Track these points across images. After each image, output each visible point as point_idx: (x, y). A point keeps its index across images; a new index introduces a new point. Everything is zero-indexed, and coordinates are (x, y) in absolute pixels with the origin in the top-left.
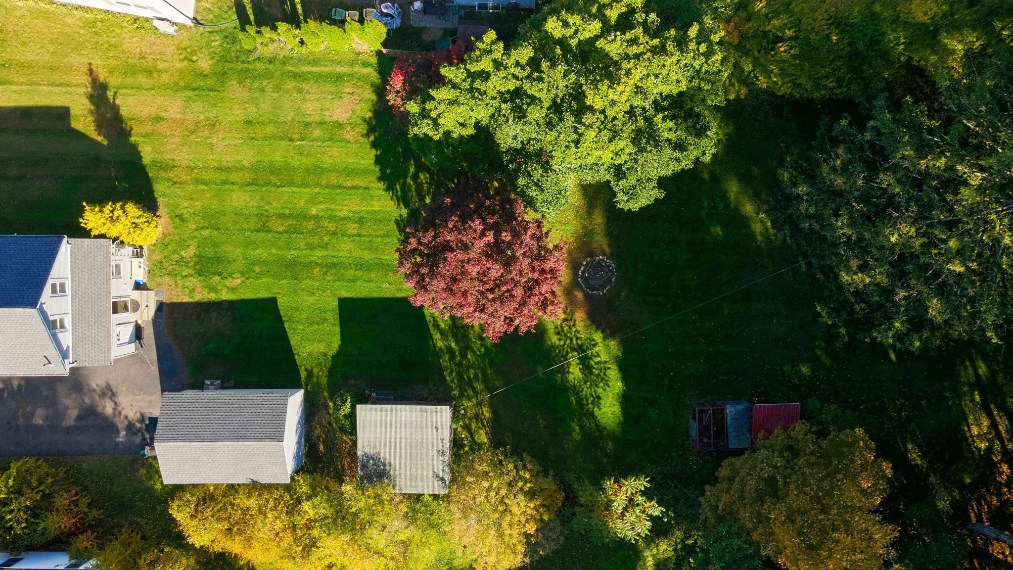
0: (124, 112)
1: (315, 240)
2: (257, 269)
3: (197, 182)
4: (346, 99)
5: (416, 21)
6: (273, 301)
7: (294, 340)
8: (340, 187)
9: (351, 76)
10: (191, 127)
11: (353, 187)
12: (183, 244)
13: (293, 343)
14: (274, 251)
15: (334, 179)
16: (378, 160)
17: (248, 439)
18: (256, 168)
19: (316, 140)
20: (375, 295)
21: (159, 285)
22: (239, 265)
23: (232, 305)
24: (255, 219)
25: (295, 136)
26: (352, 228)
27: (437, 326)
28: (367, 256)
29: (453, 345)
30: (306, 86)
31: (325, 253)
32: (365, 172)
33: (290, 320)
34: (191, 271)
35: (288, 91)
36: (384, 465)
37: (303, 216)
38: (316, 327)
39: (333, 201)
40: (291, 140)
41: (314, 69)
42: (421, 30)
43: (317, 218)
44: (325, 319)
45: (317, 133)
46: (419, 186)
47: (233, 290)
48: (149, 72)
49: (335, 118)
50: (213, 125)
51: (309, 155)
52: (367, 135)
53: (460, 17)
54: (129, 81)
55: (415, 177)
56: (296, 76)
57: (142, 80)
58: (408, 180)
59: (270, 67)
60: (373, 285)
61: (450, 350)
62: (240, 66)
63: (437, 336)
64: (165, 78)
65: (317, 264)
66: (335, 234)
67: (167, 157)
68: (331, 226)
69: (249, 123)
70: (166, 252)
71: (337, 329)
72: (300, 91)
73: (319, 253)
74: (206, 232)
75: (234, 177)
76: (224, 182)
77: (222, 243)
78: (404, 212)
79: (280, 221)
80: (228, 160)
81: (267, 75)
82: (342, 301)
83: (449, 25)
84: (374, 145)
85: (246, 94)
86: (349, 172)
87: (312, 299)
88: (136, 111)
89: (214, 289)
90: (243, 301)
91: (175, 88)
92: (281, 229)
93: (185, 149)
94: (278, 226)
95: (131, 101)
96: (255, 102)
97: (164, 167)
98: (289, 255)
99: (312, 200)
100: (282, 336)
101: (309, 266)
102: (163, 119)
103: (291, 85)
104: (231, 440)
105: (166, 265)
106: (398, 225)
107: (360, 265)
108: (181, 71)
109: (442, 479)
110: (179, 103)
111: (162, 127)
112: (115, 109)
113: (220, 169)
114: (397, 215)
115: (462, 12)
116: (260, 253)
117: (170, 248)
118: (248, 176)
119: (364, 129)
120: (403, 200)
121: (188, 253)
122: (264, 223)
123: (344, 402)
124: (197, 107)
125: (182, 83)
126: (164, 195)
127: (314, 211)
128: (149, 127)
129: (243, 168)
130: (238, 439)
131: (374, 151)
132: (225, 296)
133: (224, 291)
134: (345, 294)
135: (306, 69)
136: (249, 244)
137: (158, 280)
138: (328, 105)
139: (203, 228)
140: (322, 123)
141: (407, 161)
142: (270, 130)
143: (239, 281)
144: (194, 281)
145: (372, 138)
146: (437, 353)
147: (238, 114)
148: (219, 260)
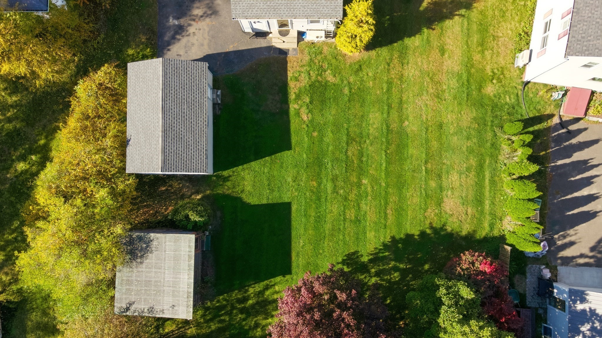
0: (448, 23)
1: (340, 183)
2: (315, 134)
3: (390, 83)
4: (461, 209)
5: (531, 269)
6: (288, 147)
7: (255, 165)
8: (386, 203)
9: (482, 212)
10: (436, 78)
11: (386, 214)
12: (336, 71)
13: (253, 163)
14: (331, 148)
15: (393, 199)
16: (409, 237)
17: (164, 140)
18: (402, 133)
19: (426, 184)
20: (294, 233)
21: (302, 52)
22: (319, 119)
23: (286, 112)
24: (358, 131)
25: (429, 166)
26: (351, 214)
27: (267, 288)
28: (328, 226)
29: (250, 302)
30: (473, 174)
31: (329, 190)
32: (399, 225)
33: (272, 162)
34: (313, 78)
35: (467, 159)
37: (361, 171)
38: (266, 183)
39: (374, 199)
40: (426, 162)
41: (487, 181)
42: (523, 273)
43: (359, 185)
44: (273, 191)
45: (433, 184)
46: (388, 272)
47: (298, 114)
48: (482, 44)
49: (445, 199)
50: (438, 97)
51: (413, 177)
52: (431, 227)
53: (537, 309)
54: (475, 27)
55: (396, 269)
56: (481, 166)
57: (475, 38)
58: (393, 263)
59: (489, 144)
60: (302, 231)
61: (245, 299)
62: (489, 119)
63: (259, 287)
64: (477, 57)
65: (320, 184)
66: (346, 199)
67: (411, 59)
68: (352, 196)
69: (440, 126)
70: (329, 57)
71: (265, 202)
72: (468, 169)
73: (329, 186)
74: (346, 91)
75: (394, 114)
76: (390, 106)
77: (337, 104)
78: (365, 259)
79: (356, 152)
80: (409, 110)
81: (481, 142)
82: (288, 206)
83: (529, 299)
84: (423, 234)
85: (465, 124)
86: (400, 211)
87: (289, 179)
88: (449, 33)
89: (298, 97)
90: (288, 122)
91: (469, 65)
92: (349, 153)
93: (417, 73)
94: (353, 150)
95: (457, 28)
96: (459, 131)
97: (403, 55)
98: (327, 160)
99: (375, 181)
100: (258, 155)
101: (318, 177)
102: (443, 54)
103: (473, 162)
104: (164, 126)
105: (319, 57)
106: (354, 253)
107: (319, 219)
108: (483, 70)
109: (128, 309)
110: (456, 68)
111: (435, 54)
112: (450, 16)
113: (401, 102)
114: (365, 254)
115: (541, 311)
116: (329, 137)
117: (334, 61)
118: (394, 126)
119: (437, 224)
120: (376, 259)
121: (329, 77)
122: (354, 140)
123: (199, 214)
124: (454, 83)
125: (473, 70)
126: (378, 56)
127: (365, 181)
128: (435, 43)
129: (402, 121)
131: (417, 233)
132: (293, 107)
133: (296, 106)
134: (294, 207)
135: (487, 174)
136: (337, 126)
137: (306, 51)
138: (457, 194)
139: (350, 89)
140: (441, 188)
141: (410, 261)
142: (435, 144)
143: (305, 119)
144: (305, 81)
145: (428, 231)
146: (243, 287)
147: (449, 118)
148: (323, 102)
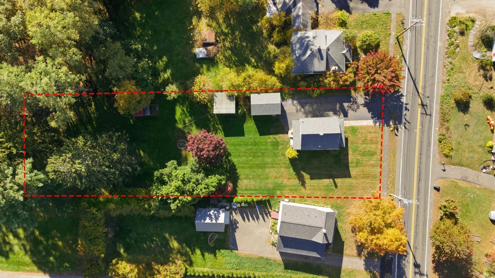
0: (297, 180)
1: (250, 151)
2: (264, 143)
3: (279, 164)
4: (244, 185)
5: (228, 204)
6: (261, 135)
8: (245, 164)
9: (244, 191)
10: (281, 177)
11: (242, 164)
12: (282, 149)
13: (255, 126)
14: (260, 148)
15: (246, 166)
16: (236, 170)
17: (259, 105)
18: (265, 168)
19: (251, 175)
20: (235, 137)
21: (287, 139)
22: (268, 144)
23: (270, 134)
24: (265, 155)
25: (256, 176)
26: (242, 154)
27: (221, 130)
28: (238, 147)
29: (217, 126)
30: (254, 188)
31: (248, 148)
32: (239, 168)
33: (256, 131)
34: (280, 142)
35: (258, 186)
36: (229, 99)
37: (254, 157)
38: (250, 130)
39: (246, 160)
40: (257, 175)
41: (252, 192)
42: (227, 202)
43: (250, 156)
44: (247, 132)
45: (251, 177)
46: (226, 164)
47: (270, 138)
48: (291, 190)
49: (247, 180)
50: (276, 178)
51: (253, 171)
52: (239, 176)
53: (217, 205)
54: (296, 188)
55: (227, 166)
56: (256, 190)
57: (293, 188)
58: (229, 165)
59: (263, 192)
60: (236, 140)
61: (217, 125)
62: (270, 192)
63: (221, 128)
64: (287, 189)
65: (250, 145)
66: (246, 152)
67: (287, 170)
68: (247, 154)
69: (267, 179)
70: (286, 147)
71: (244, 130)
72: (255, 187)
73: (249, 148)
74: (277, 152)
75: (270, 165)
76: (272, 164)
77: (273, 149)
78: (229, 158)
79: (259, 155)
80: (272, 170)
81: (263, 190)
82: (243, 135)
83: (220, 203)
84: (237, 173)
85: (268, 185)
86: (243, 168)
87: (251, 136)
88: (294, 180)
89: (275, 138)
90: (267, 135)
91: (285, 186)
92: (259, 153)
93: (282, 172)
94: (260, 154)
95: (296, 183)
96: (266, 184)
97: (287, 167)
98: (257, 147)
99: (251, 160)
100: (258, 127)
101: (252, 144)
102: (288, 179)
103: (258, 188)
105: (286, 144)
106: (231, 155)
107: (240, 145)
108: (284, 190)
109: (215, 96)
110: (284, 183)
111: (288, 177)
112: (299, 180)
113: (274, 167)
114: (231, 158)
115: (217, 206)
116: (264, 147)
117: (285, 148)
118: (267, 166)
120: (229, 161)
121: (280, 147)
122: (263, 154)
123: (241, 112)
124: (280, 182)
125: (284, 187)
126: (287, 160)
127: (251, 158)
128: (291, 177)
129: (268, 168)
130: (262, 105)
131: (237, 172)
132: (271, 136)
133: (272, 138)
134: (242, 138)
135: (254, 192)
136: (266, 149)
137: (288, 140)
138: (248, 183)
139: (277, 153)
140: (250, 179)
141: (230, 170)
142: (262, 177)
143: (268, 140)
144: (279, 140)
145: (238, 175)
146: (220, 124)
147: (270, 181)
148: (273, 145)
